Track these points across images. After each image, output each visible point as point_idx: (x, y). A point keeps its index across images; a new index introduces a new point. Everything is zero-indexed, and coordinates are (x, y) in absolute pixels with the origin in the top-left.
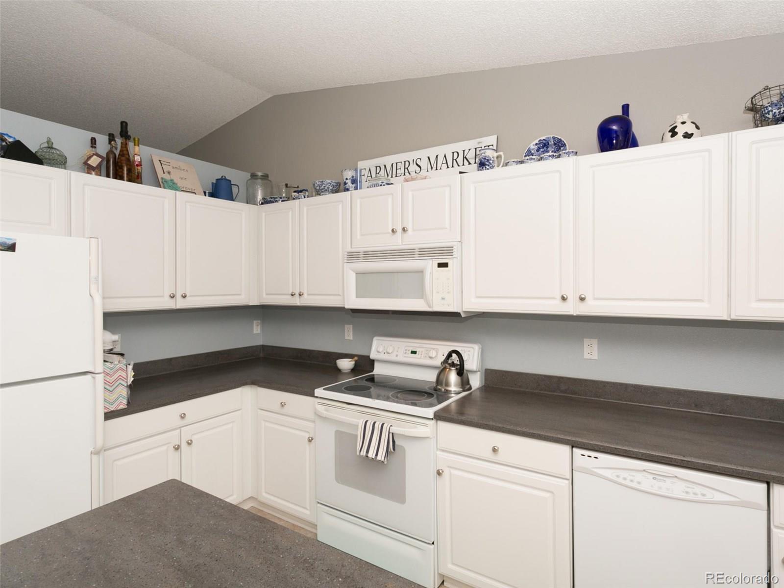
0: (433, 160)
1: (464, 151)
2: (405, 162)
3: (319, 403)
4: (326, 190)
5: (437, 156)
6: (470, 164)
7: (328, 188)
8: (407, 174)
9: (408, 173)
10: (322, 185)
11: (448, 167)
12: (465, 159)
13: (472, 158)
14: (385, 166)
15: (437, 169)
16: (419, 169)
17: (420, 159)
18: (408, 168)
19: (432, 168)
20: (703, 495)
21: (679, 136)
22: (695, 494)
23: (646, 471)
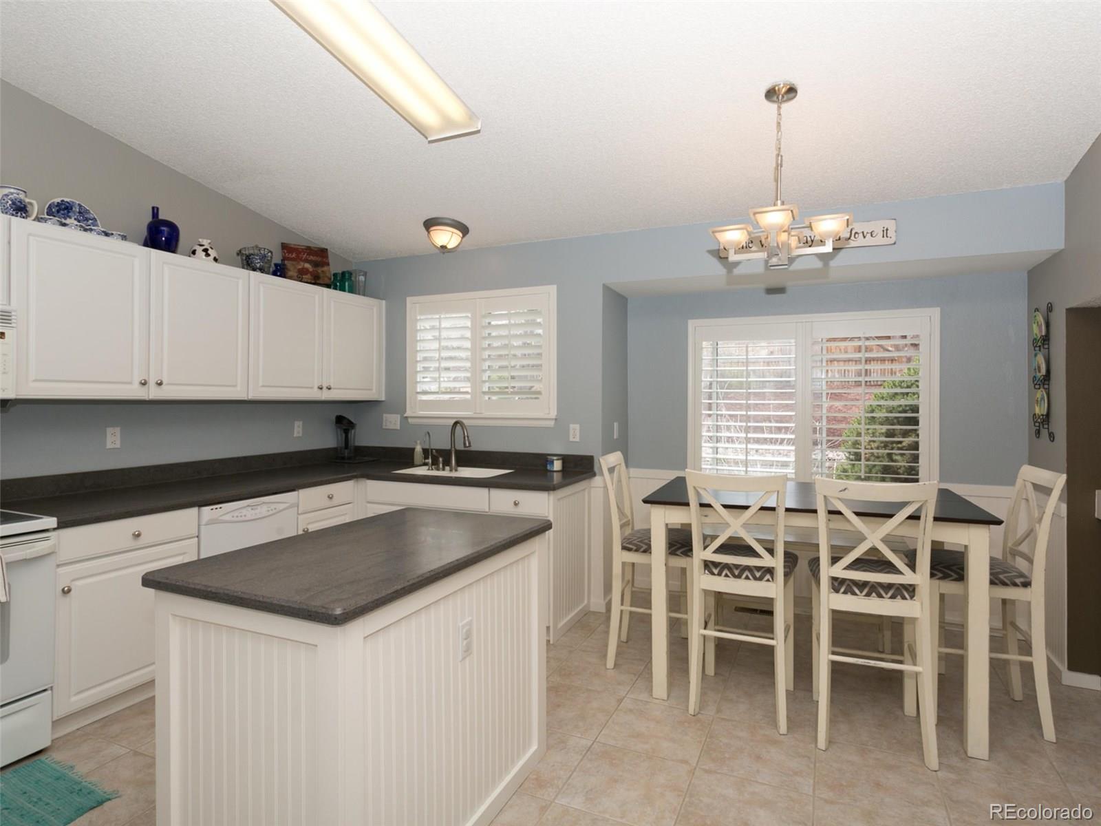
20: (275, 509)
21: (211, 258)
22: (272, 510)
23: (248, 506)
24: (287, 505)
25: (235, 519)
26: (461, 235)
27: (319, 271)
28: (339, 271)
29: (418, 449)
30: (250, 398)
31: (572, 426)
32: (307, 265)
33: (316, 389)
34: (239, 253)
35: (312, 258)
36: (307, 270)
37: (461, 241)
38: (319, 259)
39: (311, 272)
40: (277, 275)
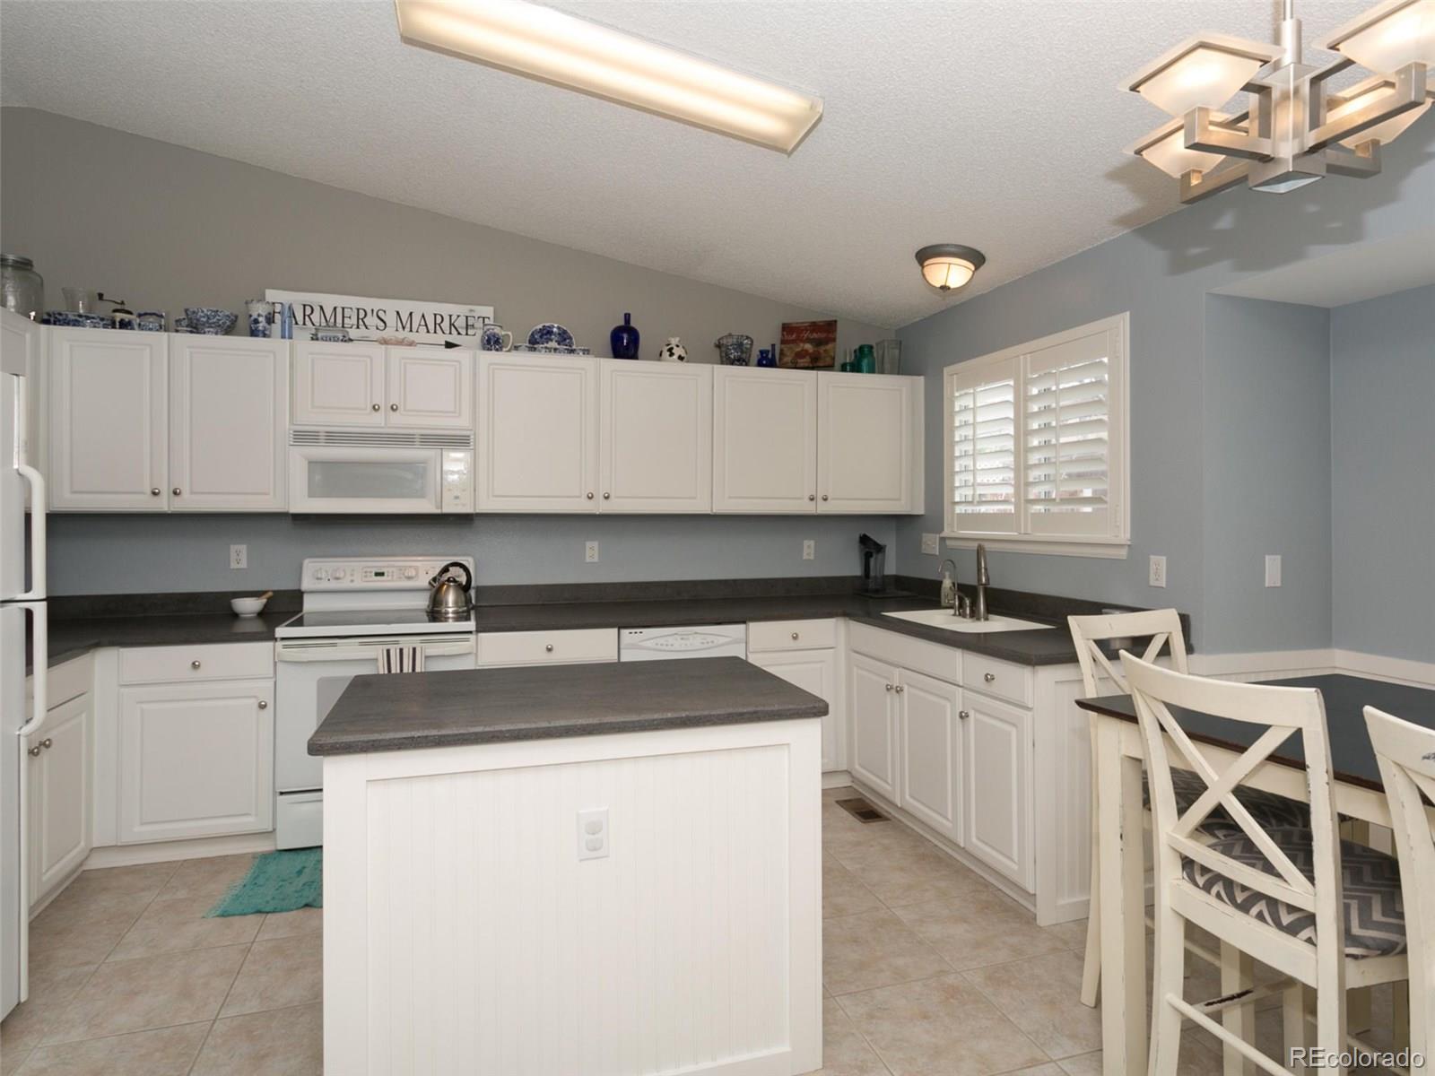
0: (405, 317)
1: (451, 316)
2: (358, 310)
3: (285, 647)
4: (219, 326)
5: (411, 314)
6: (459, 334)
7: (224, 323)
8: (362, 327)
9: (364, 327)
10: (214, 317)
11: (428, 332)
12: (453, 328)
13: (462, 328)
14: (321, 307)
15: (411, 331)
16: (383, 325)
17: (385, 312)
18: (365, 320)
19: (404, 328)
20: (712, 642)
21: (675, 357)
22: (708, 643)
23: (676, 634)
24: (727, 640)
25: (659, 647)
26: (973, 268)
27: (822, 351)
28: (857, 347)
29: (947, 583)
30: (714, 511)
31: (1153, 558)
32: (808, 346)
33: (807, 500)
34: (719, 346)
35: (815, 335)
36: (806, 351)
37: (973, 274)
38: (823, 335)
39: (810, 354)
40: (760, 364)
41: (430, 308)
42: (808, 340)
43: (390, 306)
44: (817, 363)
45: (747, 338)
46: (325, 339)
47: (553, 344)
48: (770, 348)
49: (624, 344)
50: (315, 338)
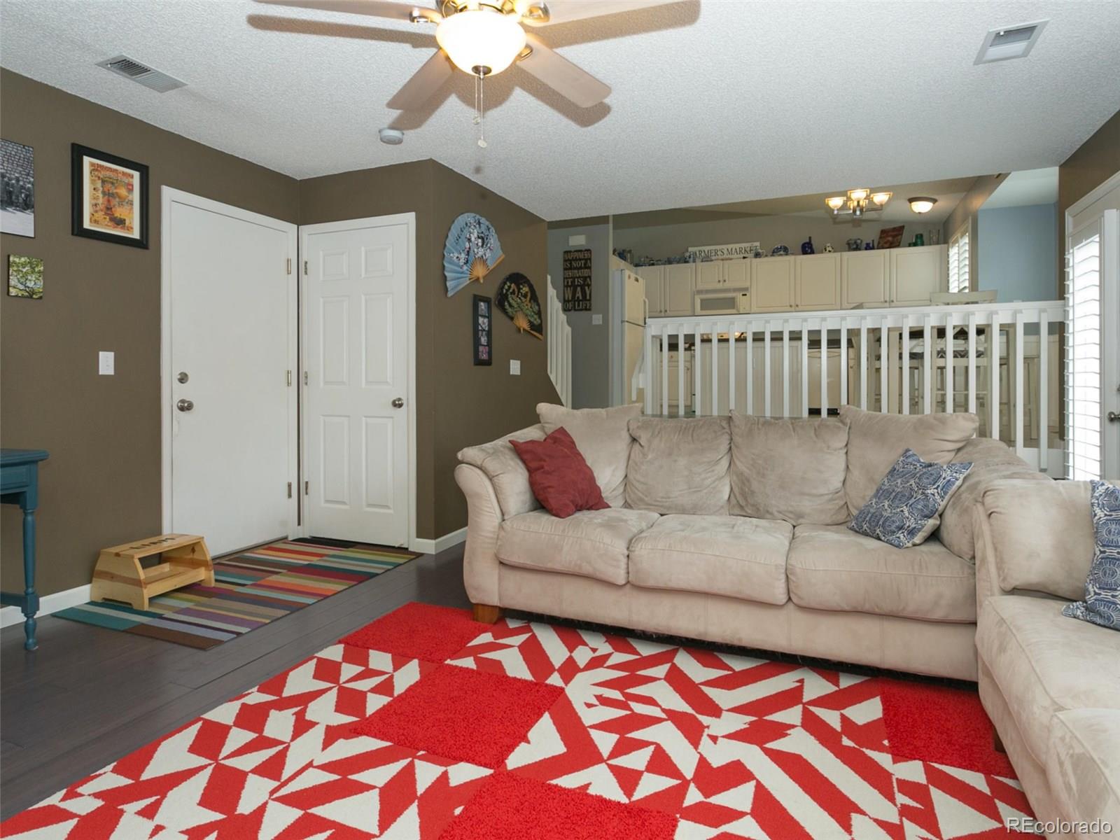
0: (730, 250)
1: (744, 248)
2: (715, 250)
5: (732, 249)
6: (747, 253)
9: (717, 256)
11: (737, 254)
12: (745, 252)
13: (748, 251)
14: (704, 251)
15: (732, 255)
16: (723, 254)
17: (723, 249)
18: (717, 253)
19: (729, 254)
21: (827, 251)
27: (895, 240)
28: (915, 235)
32: (890, 238)
35: (895, 233)
36: (889, 241)
38: (898, 233)
40: (866, 249)
41: (737, 246)
42: (891, 236)
43: (724, 247)
44: (892, 245)
45: (859, 239)
46: (705, 261)
47: (782, 252)
48: (871, 242)
49: (807, 249)
50: (702, 261)
